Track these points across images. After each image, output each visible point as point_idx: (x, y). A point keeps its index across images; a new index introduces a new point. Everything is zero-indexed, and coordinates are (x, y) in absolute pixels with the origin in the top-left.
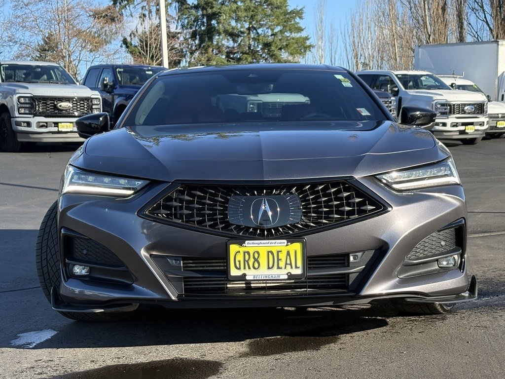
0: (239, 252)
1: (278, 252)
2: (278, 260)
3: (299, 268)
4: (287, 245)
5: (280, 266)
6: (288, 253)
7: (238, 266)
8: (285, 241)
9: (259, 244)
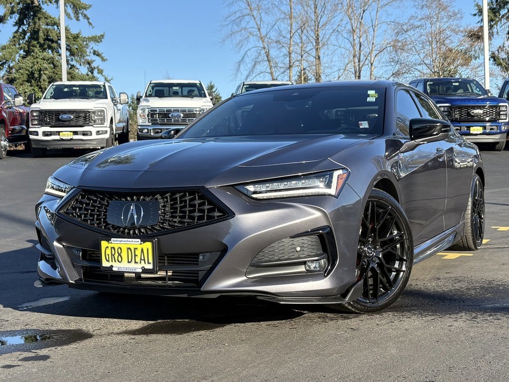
0: (108, 247)
1: (135, 249)
2: (135, 256)
3: (150, 263)
4: (141, 244)
5: (137, 261)
6: (142, 250)
7: (108, 259)
8: (139, 240)
9: (120, 241)
